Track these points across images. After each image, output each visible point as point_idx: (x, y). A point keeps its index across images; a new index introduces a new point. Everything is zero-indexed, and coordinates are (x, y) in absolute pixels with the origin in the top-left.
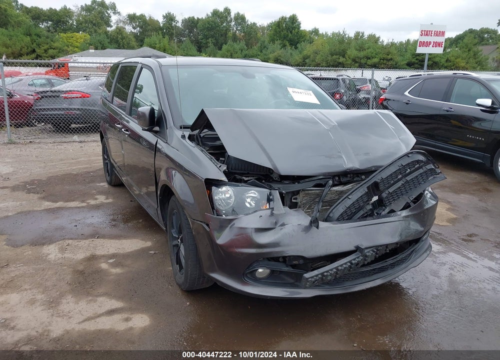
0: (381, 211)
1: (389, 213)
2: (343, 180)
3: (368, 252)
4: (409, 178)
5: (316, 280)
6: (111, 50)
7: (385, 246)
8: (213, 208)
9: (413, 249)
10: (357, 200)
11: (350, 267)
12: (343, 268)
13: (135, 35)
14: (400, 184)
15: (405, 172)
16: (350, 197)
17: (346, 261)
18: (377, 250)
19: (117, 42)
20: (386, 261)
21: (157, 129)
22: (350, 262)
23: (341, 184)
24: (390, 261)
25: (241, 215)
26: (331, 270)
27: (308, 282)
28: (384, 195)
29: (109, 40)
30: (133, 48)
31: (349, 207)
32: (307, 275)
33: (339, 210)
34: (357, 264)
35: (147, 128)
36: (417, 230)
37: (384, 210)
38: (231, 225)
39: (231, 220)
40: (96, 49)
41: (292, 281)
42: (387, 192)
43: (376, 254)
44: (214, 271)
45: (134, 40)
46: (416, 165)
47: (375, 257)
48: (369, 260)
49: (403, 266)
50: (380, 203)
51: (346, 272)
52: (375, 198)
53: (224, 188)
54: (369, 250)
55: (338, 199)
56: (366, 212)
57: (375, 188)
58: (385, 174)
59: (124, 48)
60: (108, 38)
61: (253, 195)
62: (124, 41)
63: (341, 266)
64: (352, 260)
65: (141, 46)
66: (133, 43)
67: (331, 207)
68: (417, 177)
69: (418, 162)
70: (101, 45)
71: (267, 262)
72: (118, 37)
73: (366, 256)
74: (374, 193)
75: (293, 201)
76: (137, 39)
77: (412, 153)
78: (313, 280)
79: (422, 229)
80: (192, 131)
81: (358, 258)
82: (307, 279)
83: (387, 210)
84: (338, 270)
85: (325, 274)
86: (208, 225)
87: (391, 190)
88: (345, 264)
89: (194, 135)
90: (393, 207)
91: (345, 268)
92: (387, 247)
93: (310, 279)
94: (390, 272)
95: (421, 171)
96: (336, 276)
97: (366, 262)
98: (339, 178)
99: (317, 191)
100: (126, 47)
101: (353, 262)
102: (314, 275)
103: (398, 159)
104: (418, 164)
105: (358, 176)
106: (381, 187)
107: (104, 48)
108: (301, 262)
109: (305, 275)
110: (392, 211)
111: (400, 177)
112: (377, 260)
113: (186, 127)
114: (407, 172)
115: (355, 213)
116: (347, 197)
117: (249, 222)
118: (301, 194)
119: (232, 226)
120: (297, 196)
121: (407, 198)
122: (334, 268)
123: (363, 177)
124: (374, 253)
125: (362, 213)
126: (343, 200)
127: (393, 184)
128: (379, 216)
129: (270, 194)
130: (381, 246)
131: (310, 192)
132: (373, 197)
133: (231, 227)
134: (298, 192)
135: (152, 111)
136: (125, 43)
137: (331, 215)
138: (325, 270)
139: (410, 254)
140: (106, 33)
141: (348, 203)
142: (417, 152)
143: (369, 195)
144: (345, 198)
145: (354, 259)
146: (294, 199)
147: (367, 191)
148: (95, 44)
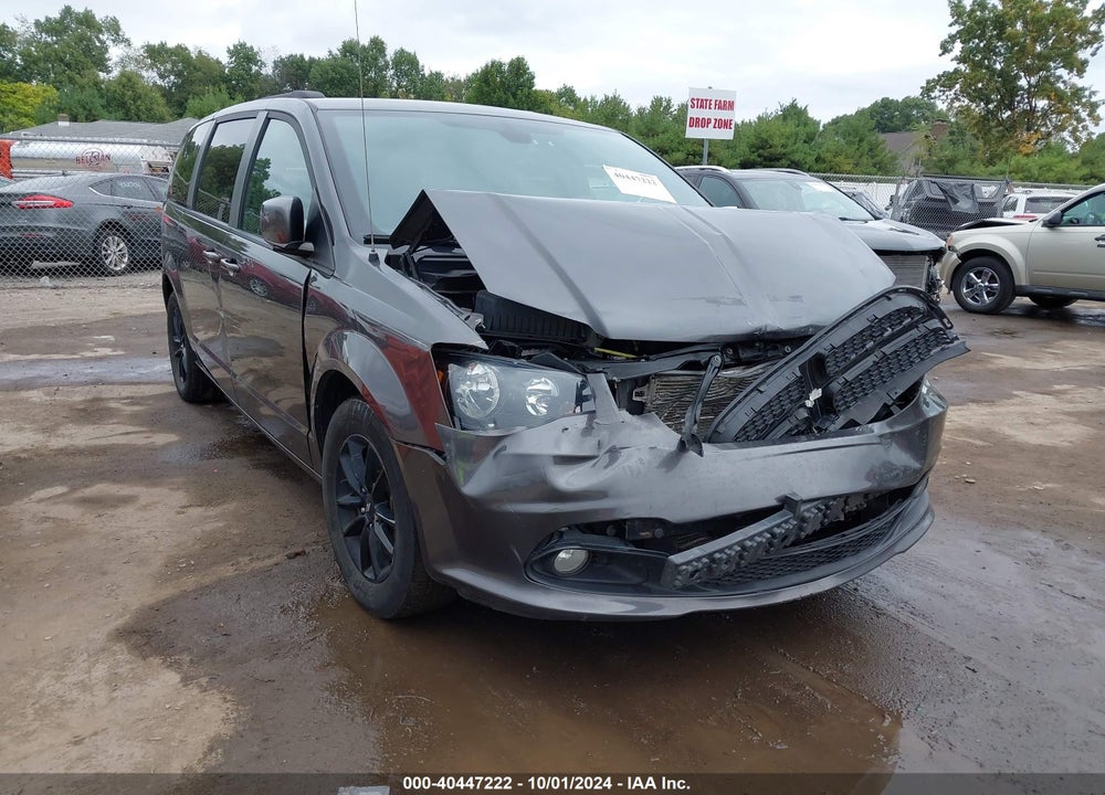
0: (827, 424)
1: (844, 427)
2: (744, 355)
3: (808, 510)
4: (887, 349)
5: (696, 571)
6: (108, 123)
7: (842, 500)
8: (452, 413)
9: (898, 511)
10: (778, 396)
11: (771, 544)
12: (755, 544)
13: (166, 93)
14: (869, 361)
15: (881, 335)
16: (762, 389)
17: (760, 530)
18: (828, 507)
19: (123, 105)
20: (844, 536)
21: (308, 246)
22: (769, 531)
23: (738, 363)
24: (853, 534)
25: (519, 429)
26: (730, 547)
27: (679, 573)
28: (835, 386)
29: (103, 102)
30: (161, 120)
31: (760, 412)
32: (676, 558)
33: (739, 417)
34: (785, 537)
35: (284, 246)
36: (906, 468)
37: (833, 422)
38: (495, 450)
39: (499, 439)
40: (74, 119)
41: (637, 580)
42: (841, 381)
43: (825, 516)
44: (451, 561)
45: (162, 101)
46: (906, 318)
47: (822, 523)
48: (809, 529)
49: (879, 548)
50: (827, 407)
51: (761, 554)
52: (816, 394)
53: (478, 369)
54: (809, 506)
55: (732, 398)
56: (797, 426)
57: (817, 370)
58: (838, 338)
59: (139, 119)
60: (102, 97)
61: (542, 386)
62: (139, 102)
63: (751, 538)
64: (773, 527)
65: (181, 116)
66: (162, 108)
67: (716, 415)
68: (906, 346)
69: (909, 311)
70: (86, 112)
71: (578, 535)
72: (124, 94)
73: (803, 520)
74: (813, 379)
75: (634, 398)
76: (169, 102)
77: (896, 291)
78: (690, 568)
79: (917, 465)
80: (394, 248)
81: (786, 522)
82: (677, 566)
83: (841, 421)
84: (744, 548)
85: (717, 556)
86: (440, 453)
87: (850, 375)
88: (760, 534)
89: (399, 256)
90: (854, 414)
91: (760, 543)
92: (846, 503)
93: (684, 567)
94: (850, 561)
95: (914, 333)
96: (738, 564)
97: (803, 535)
98: (736, 352)
99: (689, 378)
100: (144, 117)
101: (777, 530)
102: (692, 557)
103: (867, 305)
104: (909, 316)
105: (775, 348)
106: (831, 368)
107: (91, 117)
108: (659, 532)
109: (672, 557)
110: (852, 424)
111: (870, 344)
112: (825, 531)
113: (380, 241)
114: (886, 334)
115: (773, 426)
116: (756, 388)
117: (539, 442)
118: (654, 384)
119: (497, 452)
120: (644, 389)
121: (883, 394)
122: (737, 543)
123: (788, 349)
124: (820, 514)
125: (786, 426)
126: (746, 396)
127: (856, 362)
128: (823, 433)
129: (584, 385)
130: (834, 498)
131: (672, 379)
132: (810, 392)
133: (495, 455)
134: (646, 380)
135: (297, 207)
136: (142, 108)
137: (721, 429)
138: (717, 548)
139: (892, 523)
140: (97, 84)
141: (759, 401)
142: (908, 289)
143: (802, 386)
144: (752, 391)
145: (778, 526)
146: (638, 395)
147: (799, 374)
148: (71, 109)
